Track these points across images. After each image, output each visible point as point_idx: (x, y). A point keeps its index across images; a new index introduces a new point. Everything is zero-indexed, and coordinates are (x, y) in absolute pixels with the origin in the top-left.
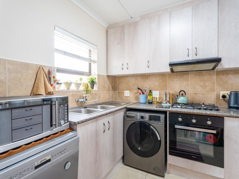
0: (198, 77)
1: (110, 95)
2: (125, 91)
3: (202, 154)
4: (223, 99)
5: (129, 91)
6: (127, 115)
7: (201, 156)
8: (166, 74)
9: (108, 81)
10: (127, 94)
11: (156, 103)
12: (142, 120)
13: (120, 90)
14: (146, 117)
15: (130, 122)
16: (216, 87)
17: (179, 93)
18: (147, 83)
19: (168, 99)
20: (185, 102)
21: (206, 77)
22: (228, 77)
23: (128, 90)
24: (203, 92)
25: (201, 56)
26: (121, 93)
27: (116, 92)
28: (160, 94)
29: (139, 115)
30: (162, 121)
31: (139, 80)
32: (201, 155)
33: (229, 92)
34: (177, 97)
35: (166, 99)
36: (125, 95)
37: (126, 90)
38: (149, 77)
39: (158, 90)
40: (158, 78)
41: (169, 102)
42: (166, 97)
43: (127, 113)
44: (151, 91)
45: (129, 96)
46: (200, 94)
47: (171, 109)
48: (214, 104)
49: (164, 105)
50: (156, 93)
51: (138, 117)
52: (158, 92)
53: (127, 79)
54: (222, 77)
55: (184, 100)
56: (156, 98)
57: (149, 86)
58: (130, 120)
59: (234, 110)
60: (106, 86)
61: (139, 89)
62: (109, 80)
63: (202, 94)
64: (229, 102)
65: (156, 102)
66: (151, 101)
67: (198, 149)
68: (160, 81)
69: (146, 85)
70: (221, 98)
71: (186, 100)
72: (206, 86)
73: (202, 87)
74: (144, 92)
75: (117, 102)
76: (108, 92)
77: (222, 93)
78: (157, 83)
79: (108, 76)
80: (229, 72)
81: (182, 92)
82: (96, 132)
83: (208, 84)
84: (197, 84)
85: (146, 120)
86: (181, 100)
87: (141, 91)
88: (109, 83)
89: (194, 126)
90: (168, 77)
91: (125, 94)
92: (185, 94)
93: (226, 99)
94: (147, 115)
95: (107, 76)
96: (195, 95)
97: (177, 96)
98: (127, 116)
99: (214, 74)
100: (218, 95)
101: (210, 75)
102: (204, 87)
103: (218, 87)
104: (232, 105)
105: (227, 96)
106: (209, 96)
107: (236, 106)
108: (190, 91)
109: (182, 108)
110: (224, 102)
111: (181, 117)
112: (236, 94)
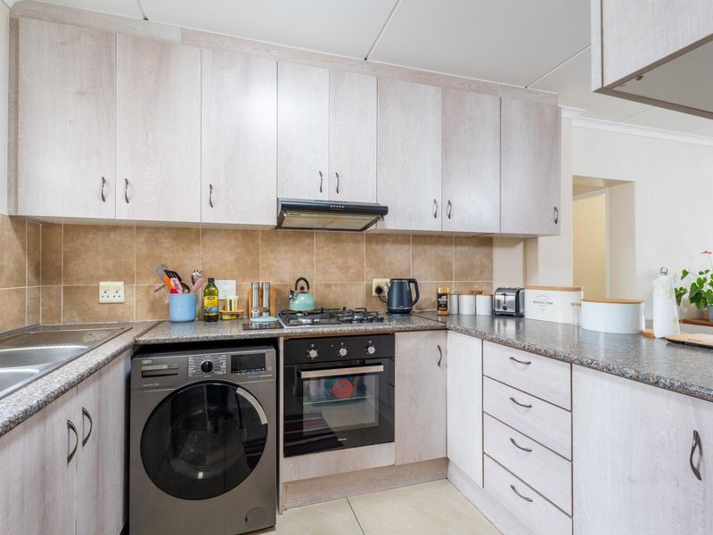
0: (333, 245)
1: (23, 304)
2: (102, 284)
3: (334, 430)
4: (377, 295)
5: (121, 284)
6: (144, 368)
7: (333, 435)
8: (256, 231)
9: (17, 242)
10: (111, 293)
11: (229, 318)
12: (207, 376)
13: (78, 280)
14: (222, 364)
15: (156, 393)
16: (366, 269)
17: (294, 286)
18: (197, 255)
19: (265, 304)
20: (310, 309)
22: (385, 247)
23: (117, 278)
24: (342, 280)
25: (349, 196)
26: (80, 294)
27: (55, 286)
28: (238, 290)
29: (193, 361)
30: (270, 369)
31: (166, 245)
32: (333, 433)
33: (388, 280)
34: (291, 297)
35: (260, 304)
36: (101, 300)
37: (106, 279)
38: (203, 235)
39: (232, 278)
40: (233, 242)
41: (269, 311)
42: (261, 296)
43: (146, 362)
44: (213, 280)
45: (122, 299)
46: (336, 285)
47: (288, 330)
48: (365, 309)
49: (256, 320)
50: (225, 287)
51: (191, 371)
52: (232, 284)
53: (115, 236)
54: (375, 247)
55: (308, 302)
56: (231, 301)
57: (203, 264)
58: (157, 388)
59: (398, 316)
60: (5, 263)
61: (171, 274)
62: (21, 238)
63: (341, 285)
64: (389, 303)
65: (227, 314)
66: (214, 314)
67: (323, 421)
68: (239, 250)
69: (193, 262)
70: (374, 294)
71: (312, 302)
72: (348, 268)
73: (341, 268)
74: (189, 284)
75: (59, 327)
76: (17, 291)
77: (376, 282)
78: (230, 258)
79: (18, 221)
80: (387, 238)
81: (302, 283)
82: (43, 469)
83: (352, 261)
84: (330, 262)
85: (219, 373)
86: (301, 302)
87: (180, 280)
88: (21, 251)
89: (341, 364)
90: (262, 240)
91: (101, 293)
92: (308, 288)
93: (382, 295)
94: (222, 359)
95: (11, 217)
96: (327, 290)
97: (292, 292)
98: (145, 375)
99: (363, 241)
100: (369, 288)
101: (356, 241)
102: (344, 269)
103: (368, 269)
104: (394, 307)
105: (386, 289)
106: (354, 290)
107: (401, 308)
108: (316, 279)
109: (313, 323)
110: (379, 302)
111: (315, 349)
112: (401, 283)
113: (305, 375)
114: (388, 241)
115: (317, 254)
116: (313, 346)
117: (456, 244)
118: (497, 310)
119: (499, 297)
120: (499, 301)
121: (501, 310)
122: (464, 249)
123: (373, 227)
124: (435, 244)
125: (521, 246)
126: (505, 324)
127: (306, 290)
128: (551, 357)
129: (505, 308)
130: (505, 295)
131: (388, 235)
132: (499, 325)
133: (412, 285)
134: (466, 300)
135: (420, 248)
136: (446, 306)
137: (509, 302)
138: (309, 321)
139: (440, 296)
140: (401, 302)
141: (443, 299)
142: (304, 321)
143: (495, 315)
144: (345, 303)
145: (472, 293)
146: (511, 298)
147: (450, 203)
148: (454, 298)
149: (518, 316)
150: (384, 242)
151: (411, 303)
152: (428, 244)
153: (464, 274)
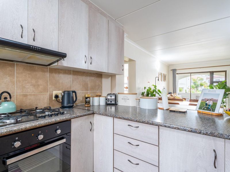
4: (56, 99)
16: (49, 86)
21: (39, 74)
22: (59, 75)
24: (35, 92)
33: (61, 92)
46: (31, 95)
54: (54, 75)
55: (11, 107)
63: (34, 95)
64: (63, 103)
70: (54, 98)
71: (14, 106)
72: (38, 85)
73: (34, 86)
77: (55, 93)
80: (60, 71)
81: (5, 95)
83: (41, 82)
84: (26, 82)
92: (10, 98)
93: (58, 99)
96: (24, 98)
99: (47, 71)
100: (51, 96)
101: (43, 71)
102: (36, 86)
103: (51, 86)
104: (66, 105)
105: (60, 96)
106: (42, 97)
107: (69, 105)
108: (16, 92)
109: (17, 122)
110: (57, 103)
111: (18, 140)
112: (69, 93)
113: (9, 162)
114: (61, 72)
115: (17, 77)
116: (17, 138)
117: (90, 76)
118: (108, 102)
119: (109, 97)
120: (109, 99)
121: (110, 102)
122: (93, 78)
123: (56, 64)
124: (82, 76)
125: (110, 78)
126: (111, 108)
127: (9, 99)
128: (150, 124)
129: (111, 102)
130: (111, 96)
131: (61, 70)
132: (109, 108)
133: (74, 94)
134: (96, 99)
135: (75, 77)
136: (89, 102)
137: (113, 99)
138: (13, 121)
139: (87, 98)
140: (69, 102)
141: (88, 99)
142: (8, 121)
143: (107, 104)
144: (37, 104)
145: (97, 96)
146: (113, 97)
147: (91, 58)
148: (91, 98)
149: (115, 104)
150: (59, 73)
151: (74, 102)
152: (79, 75)
153: (93, 88)
